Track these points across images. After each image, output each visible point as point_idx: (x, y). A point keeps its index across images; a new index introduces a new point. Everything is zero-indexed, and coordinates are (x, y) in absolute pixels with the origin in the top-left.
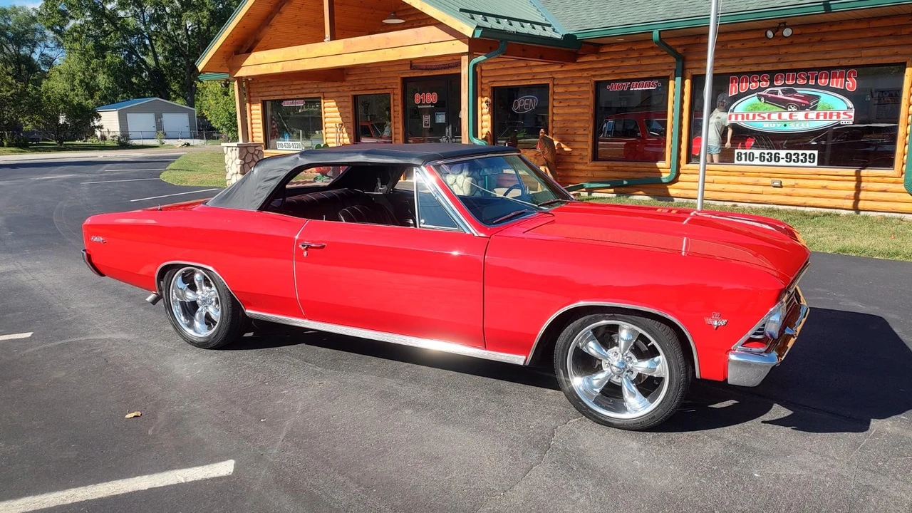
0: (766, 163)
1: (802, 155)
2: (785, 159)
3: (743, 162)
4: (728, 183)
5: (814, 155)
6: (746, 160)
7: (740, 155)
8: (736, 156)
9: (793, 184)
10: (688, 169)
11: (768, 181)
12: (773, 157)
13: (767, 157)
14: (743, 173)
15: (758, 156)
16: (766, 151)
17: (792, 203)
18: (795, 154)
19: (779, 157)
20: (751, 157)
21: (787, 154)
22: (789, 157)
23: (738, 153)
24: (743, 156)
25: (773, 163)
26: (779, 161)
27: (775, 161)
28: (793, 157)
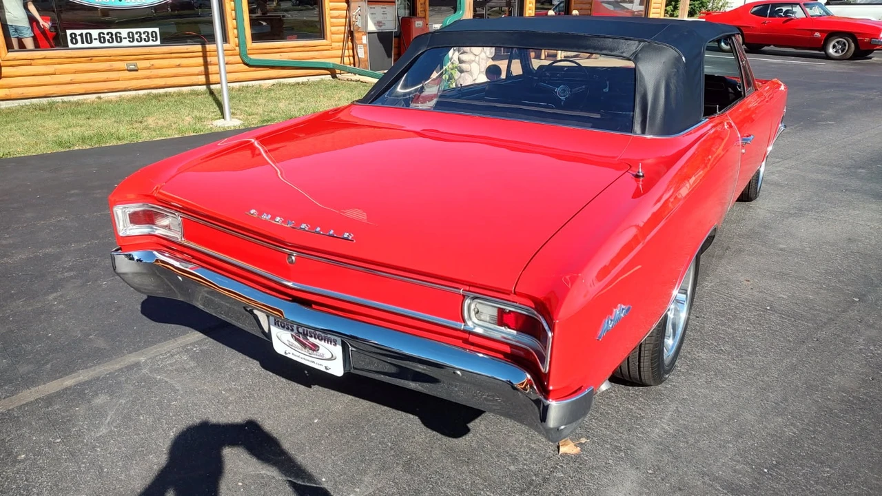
0: (107, 44)
1: (144, 33)
2: (128, 39)
3: (79, 45)
4: (75, 73)
5: (156, 33)
6: (83, 43)
7: (74, 37)
8: (69, 38)
9: (149, 65)
10: (14, 60)
11: (123, 65)
12: (114, 37)
13: (107, 37)
14: (90, 59)
15: (97, 37)
16: (105, 31)
17: (152, 86)
18: (137, 33)
19: (120, 37)
20: (89, 38)
21: (129, 33)
22: (131, 37)
23: (71, 35)
24: (79, 38)
25: (115, 44)
26: (121, 41)
27: (117, 41)
28: (136, 36)
